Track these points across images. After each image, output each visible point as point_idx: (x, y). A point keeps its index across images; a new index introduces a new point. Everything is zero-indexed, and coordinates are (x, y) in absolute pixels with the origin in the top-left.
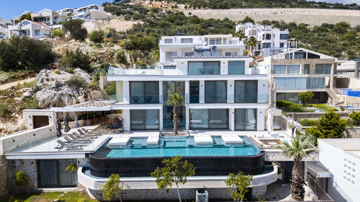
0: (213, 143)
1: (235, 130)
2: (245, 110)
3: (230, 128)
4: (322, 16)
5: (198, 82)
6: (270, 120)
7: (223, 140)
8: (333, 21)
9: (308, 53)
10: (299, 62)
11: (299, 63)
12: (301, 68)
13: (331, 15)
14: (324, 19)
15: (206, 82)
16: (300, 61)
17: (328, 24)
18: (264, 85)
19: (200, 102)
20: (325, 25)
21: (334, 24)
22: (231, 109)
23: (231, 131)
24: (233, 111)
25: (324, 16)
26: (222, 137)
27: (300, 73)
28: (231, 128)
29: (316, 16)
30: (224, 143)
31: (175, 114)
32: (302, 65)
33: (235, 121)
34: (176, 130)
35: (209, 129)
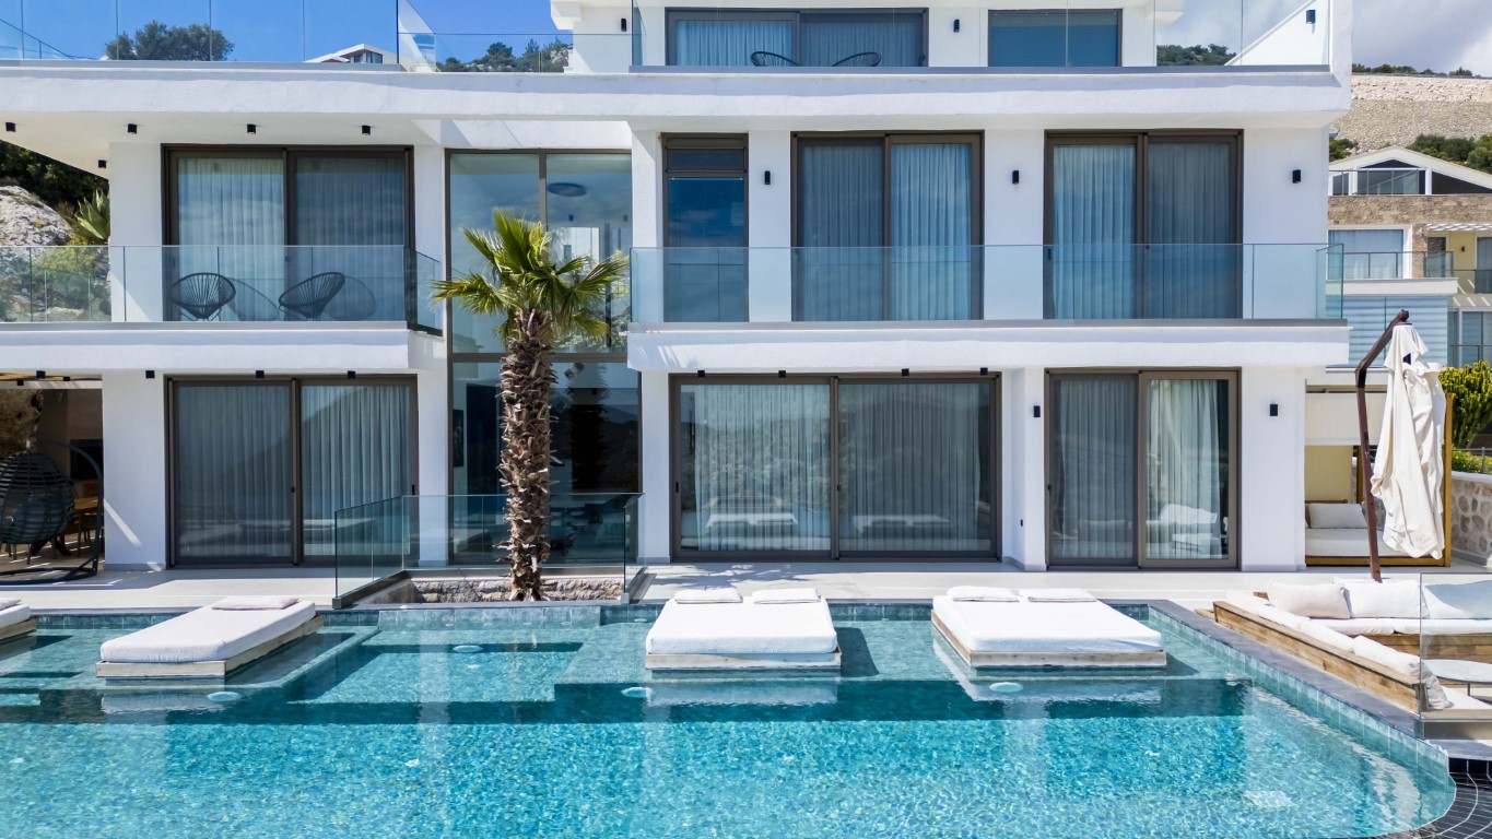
0: (837, 660)
1: (1055, 563)
2: (1133, 381)
3: (1006, 552)
4: (1413, 104)
5: (729, 150)
6: (1421, 437)
7: (950, 641)
8: (1466, 125)
9: (1435, 176)
10: (1396, 212)
11: (1396, 218)
12: (1408, 245)
13: (1454, 99)
14: (1420, 119)
15: (803, 142)
16: (1403, 206)
17: (1442, 139)
18: (1297, 176)
19: (755, 314)
20: (1430, 142)
21: (1472, 139)
22: (1018, 373)
23: (1017, 566)
24: (1035, 393)
25: (1421, 103)
26: (937, 610)
27: (1406, 276)
28: (1017, 543)
29: (1383, 104)
30: (958, 661)
31: (512, 402)
32: (1415, 229)
33: (1049, 488)
34: (520, 550)
35: (839, 556)
